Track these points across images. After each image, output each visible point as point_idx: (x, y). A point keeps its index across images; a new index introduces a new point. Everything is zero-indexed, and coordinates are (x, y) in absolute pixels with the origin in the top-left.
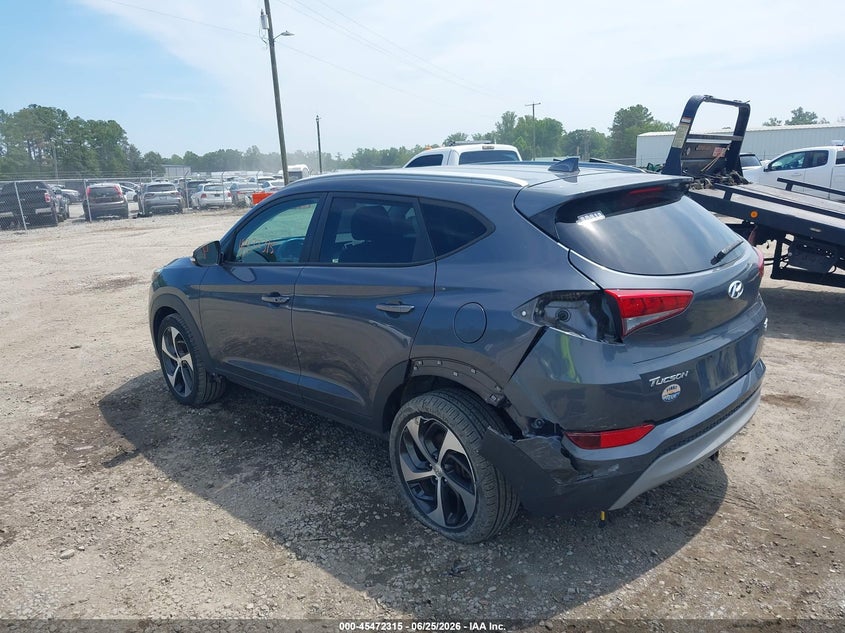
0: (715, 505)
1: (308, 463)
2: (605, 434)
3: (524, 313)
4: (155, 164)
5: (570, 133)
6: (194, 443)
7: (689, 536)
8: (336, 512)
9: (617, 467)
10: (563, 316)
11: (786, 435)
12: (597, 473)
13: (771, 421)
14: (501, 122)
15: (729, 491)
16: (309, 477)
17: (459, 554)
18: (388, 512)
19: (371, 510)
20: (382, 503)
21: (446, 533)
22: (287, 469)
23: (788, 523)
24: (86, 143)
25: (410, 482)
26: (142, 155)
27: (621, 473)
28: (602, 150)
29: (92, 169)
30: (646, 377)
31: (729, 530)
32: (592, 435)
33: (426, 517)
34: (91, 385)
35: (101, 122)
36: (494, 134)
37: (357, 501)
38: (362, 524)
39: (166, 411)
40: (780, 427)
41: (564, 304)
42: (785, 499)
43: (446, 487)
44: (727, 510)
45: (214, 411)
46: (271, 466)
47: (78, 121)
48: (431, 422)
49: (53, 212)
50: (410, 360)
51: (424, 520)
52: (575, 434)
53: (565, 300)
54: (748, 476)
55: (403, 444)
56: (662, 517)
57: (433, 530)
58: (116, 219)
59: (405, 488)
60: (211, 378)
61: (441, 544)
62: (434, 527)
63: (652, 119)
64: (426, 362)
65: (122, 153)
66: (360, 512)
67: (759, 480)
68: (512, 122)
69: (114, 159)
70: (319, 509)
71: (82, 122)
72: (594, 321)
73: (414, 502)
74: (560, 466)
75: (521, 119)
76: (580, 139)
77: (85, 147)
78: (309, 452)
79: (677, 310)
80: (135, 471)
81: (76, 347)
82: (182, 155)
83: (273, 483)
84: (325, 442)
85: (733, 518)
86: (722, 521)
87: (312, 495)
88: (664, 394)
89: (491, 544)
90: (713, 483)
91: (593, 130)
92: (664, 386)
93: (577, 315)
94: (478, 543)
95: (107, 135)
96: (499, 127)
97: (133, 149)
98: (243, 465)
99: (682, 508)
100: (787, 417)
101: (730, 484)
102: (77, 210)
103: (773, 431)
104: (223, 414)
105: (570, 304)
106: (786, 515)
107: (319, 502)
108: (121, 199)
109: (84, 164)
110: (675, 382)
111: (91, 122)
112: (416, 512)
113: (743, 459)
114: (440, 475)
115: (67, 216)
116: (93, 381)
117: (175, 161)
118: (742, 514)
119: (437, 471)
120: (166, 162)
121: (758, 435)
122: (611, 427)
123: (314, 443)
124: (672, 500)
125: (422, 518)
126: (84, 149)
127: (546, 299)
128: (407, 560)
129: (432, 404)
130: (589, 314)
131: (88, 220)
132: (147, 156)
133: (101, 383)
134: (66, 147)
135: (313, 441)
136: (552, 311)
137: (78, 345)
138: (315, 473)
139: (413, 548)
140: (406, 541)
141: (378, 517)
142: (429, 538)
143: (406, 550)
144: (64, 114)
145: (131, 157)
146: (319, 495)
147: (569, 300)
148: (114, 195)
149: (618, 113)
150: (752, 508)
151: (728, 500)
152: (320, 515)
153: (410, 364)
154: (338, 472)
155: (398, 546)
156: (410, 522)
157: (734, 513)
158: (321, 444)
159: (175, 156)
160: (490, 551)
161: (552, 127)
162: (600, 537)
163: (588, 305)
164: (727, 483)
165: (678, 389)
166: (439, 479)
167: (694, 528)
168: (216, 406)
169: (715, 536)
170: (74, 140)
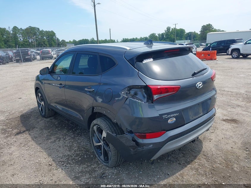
0: (195, 157)
1: (71, 137)
2: (147, 134)
3: (123, 93)
4: (63, 43)
5: (188, 33)
6: (42, 129)
7: (183, 168)
8: (73, 154)
9: (152, 146)
10: (136, 94)
11: (228, 133)
12: (145, 148)
13: (224, 128)
14: (166, 30)
15: (202, 153)
16: (70, 142)
17: (106, 171)
18: (89, 155)
19: (84, 154)
20: (88, 152)
21: (104, 163)
22: (64, 139)
23: (218, 165)
24: (45, 37)
25: (96, 146)
26: (60, 41)
27: (153, 148)
28: (197, 38)
29: (46, 45)
30: (161, 115)
31: (197, 167)
32: (143, 134)
33: (99, 157)
34: (19, 110)
35: (49, 31)
36: (164, 33)
37: (81, 151)
38: (80, 159)
39: (37, 119)
40: (226, 130)
41: (137, 90)
42: (220, 156)
43: (104, 149)
44: (199, 159)
45: (51, 119)
46: (60, 138)
47: (42, 31)
48: (100, 127)
49: (31, 58)
50: (93, 107)
51: (99, 159)
52: (138, 134)
53: (136, 88)
54: (210, 147)
55: (93, 133)
56: (176, 161)
57: (101, 162)
58: (49, 59)
59: (94, 148)
60: (49, 110)
61: (101, 167)
62: (101, 161)
63: (213, 28)
64: (97, 108)
65: (55, 40)
66: (81, 155)
67: (213, 149)
68: (170, 30)
69: (53, 42)
70: (69, 153)
71: (44, 31)
72: (146, 96)
73: (96, 152)
74: (132, 145)
75: (172, 29)
76: (191, 35)
77: (45, 38)
78: (73, 134)
79: (174, 92)
80: (21, 138)
81: (20, 98)
82: (72, 41)
83: (59, 144)
84: (79, 131)
85: (200, 162)
86: (196, 164)
87: (68, 148)
88: (169, 121)
89: (117, 168)
90: (197, 149)
91: (195, 32)
92: (169, 118)
93: (141, 94)
94: (113, 167)
95: (51, 35)
96: (166, 31)
97: (58, 39)
98: (52, 137)
99: (184, 158)
100: (230, 127)
101: (203, 150)
102: (38, 57)
103: (224, 131)
104: (53, 120)
105: (138, 90)
106: (218, 162)
107: (69, 151)
108: (50, 54)
109: (44, 43)
110: (173, 117)
111: (46, 31)
112: (97, 156)
113: (210, 141)
114: (102, 144)
115: (36, 59)
116: (20, 109)
117: (70, 42)
118: (203, 161)
119: (101, 143)
120: (67, 43)
121: (218, 133)
122: (149, 132)
123: (76, 131)
124: (181, 155)
125: (98, 158)
126: (44, 39)
127: (130, 88)
128: (89, 172)
129: (99, 121)
130: (144, 93)
131: (41, 60)
132: (62, 41)
133: (22, 110)
134: (39, 39)
135: (76, 130)
136: (132, 92)
137: (21, 97)
138: (72, 141)
139: (92, 168)
140: (91, 165)
141: (85, 157)
142: (99, 164)
143: (90, 168)
144: (39, 29)
145: (57, 41)
146: (70, 148)
147: (138, 88)
148: (48, 53)
149: (202, 26)
150: (207, 160)
151: (200, 156)
152: (68, 155)
153: (93, 108)
154: (79, 141)
155: (88, 166)
156: (95, 159)
157: (201, 161)
158: (78, 131)
159: (70, 41)
160: (116, 170)
161: (182, 31)
162: (153, 167)
163: (144, 90)
164: (202, 149)
165: (175, 119)
166: (102, 146)
167: (185, 166)
168: (52, 118)
169: (191, 169)
170: (41, 37)
